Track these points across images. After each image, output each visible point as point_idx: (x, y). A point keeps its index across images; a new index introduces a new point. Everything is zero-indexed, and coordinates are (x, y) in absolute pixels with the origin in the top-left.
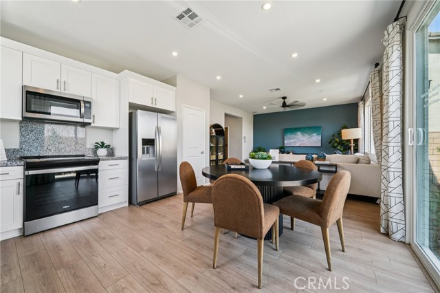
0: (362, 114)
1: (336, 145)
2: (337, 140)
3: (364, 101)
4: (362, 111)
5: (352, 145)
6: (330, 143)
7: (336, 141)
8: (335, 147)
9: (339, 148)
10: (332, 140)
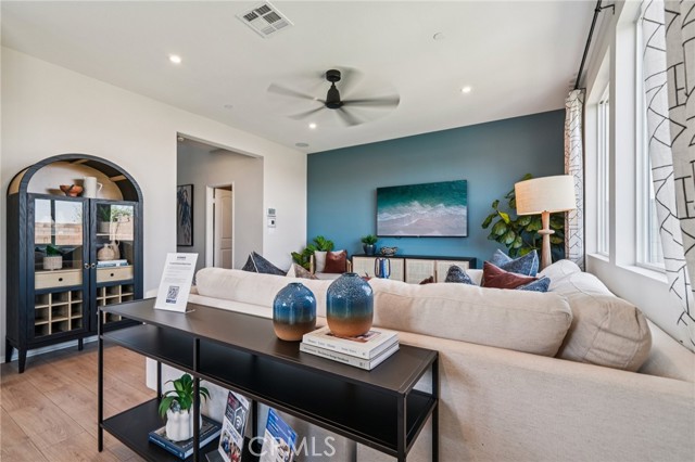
0: (578, 132)
1: (501, 232)
2: (505, 216)
3: (584, 91)
4: (578, 121)
5: (547, 231)
6: (485, 226)
7: (503, 221)
8: (499, 238)
9: (509, 240)
10: (491, 218)
